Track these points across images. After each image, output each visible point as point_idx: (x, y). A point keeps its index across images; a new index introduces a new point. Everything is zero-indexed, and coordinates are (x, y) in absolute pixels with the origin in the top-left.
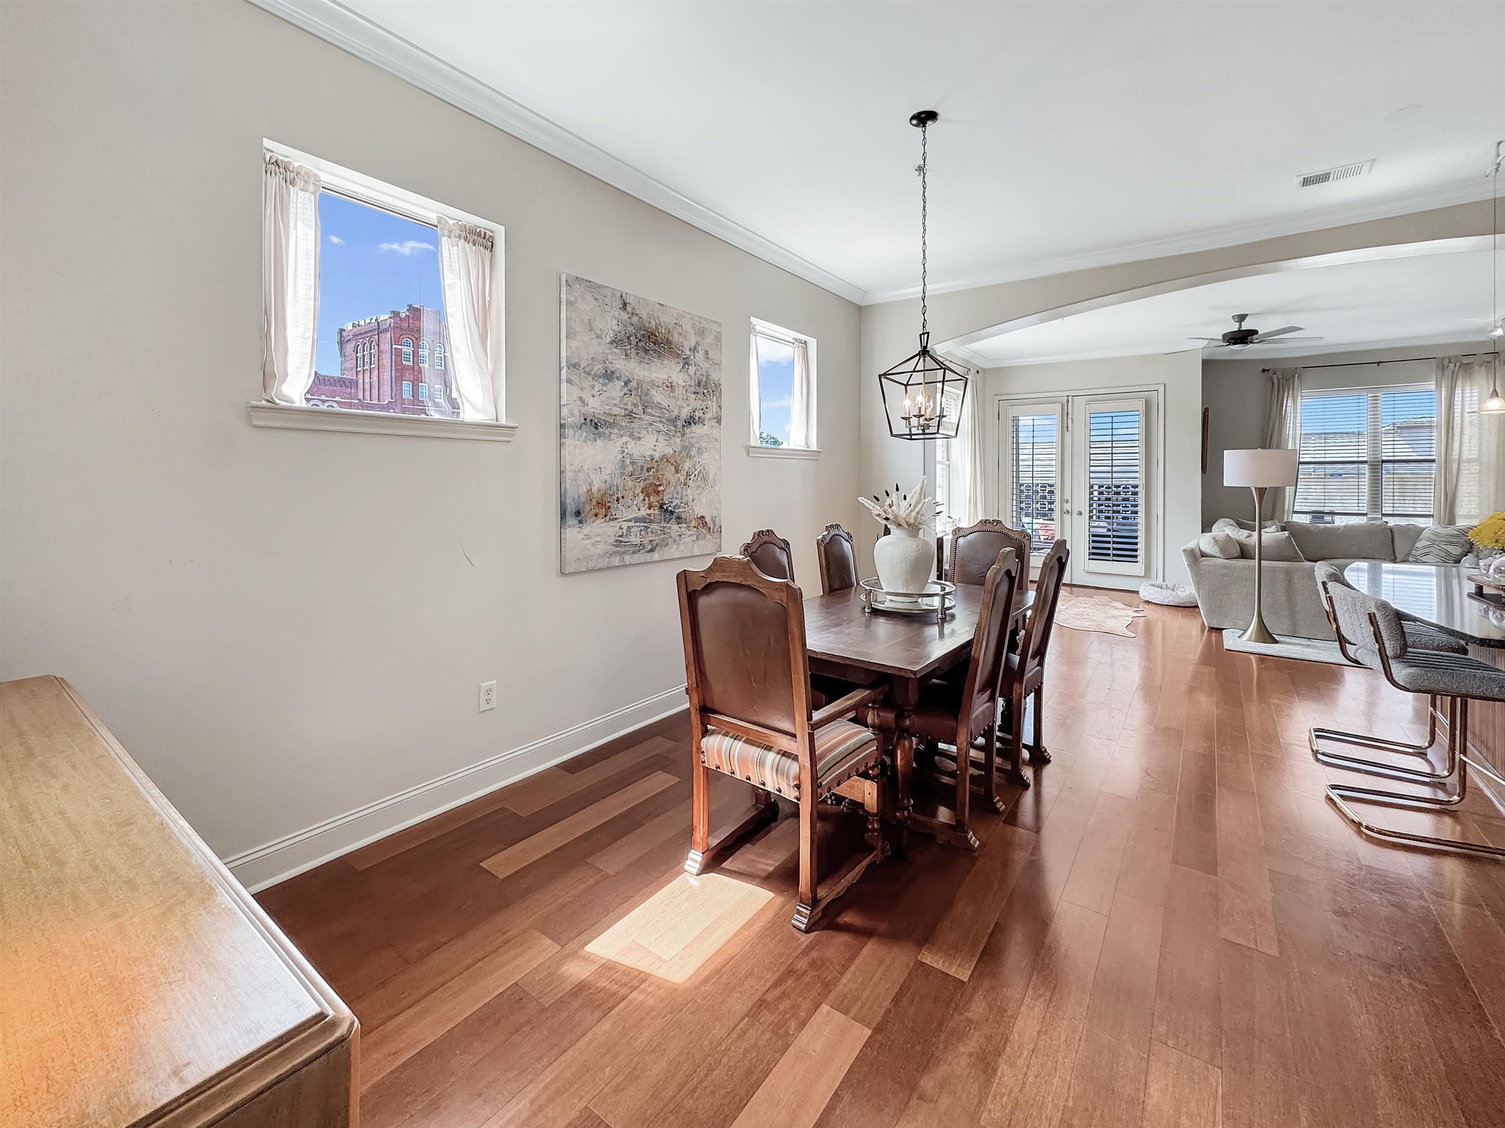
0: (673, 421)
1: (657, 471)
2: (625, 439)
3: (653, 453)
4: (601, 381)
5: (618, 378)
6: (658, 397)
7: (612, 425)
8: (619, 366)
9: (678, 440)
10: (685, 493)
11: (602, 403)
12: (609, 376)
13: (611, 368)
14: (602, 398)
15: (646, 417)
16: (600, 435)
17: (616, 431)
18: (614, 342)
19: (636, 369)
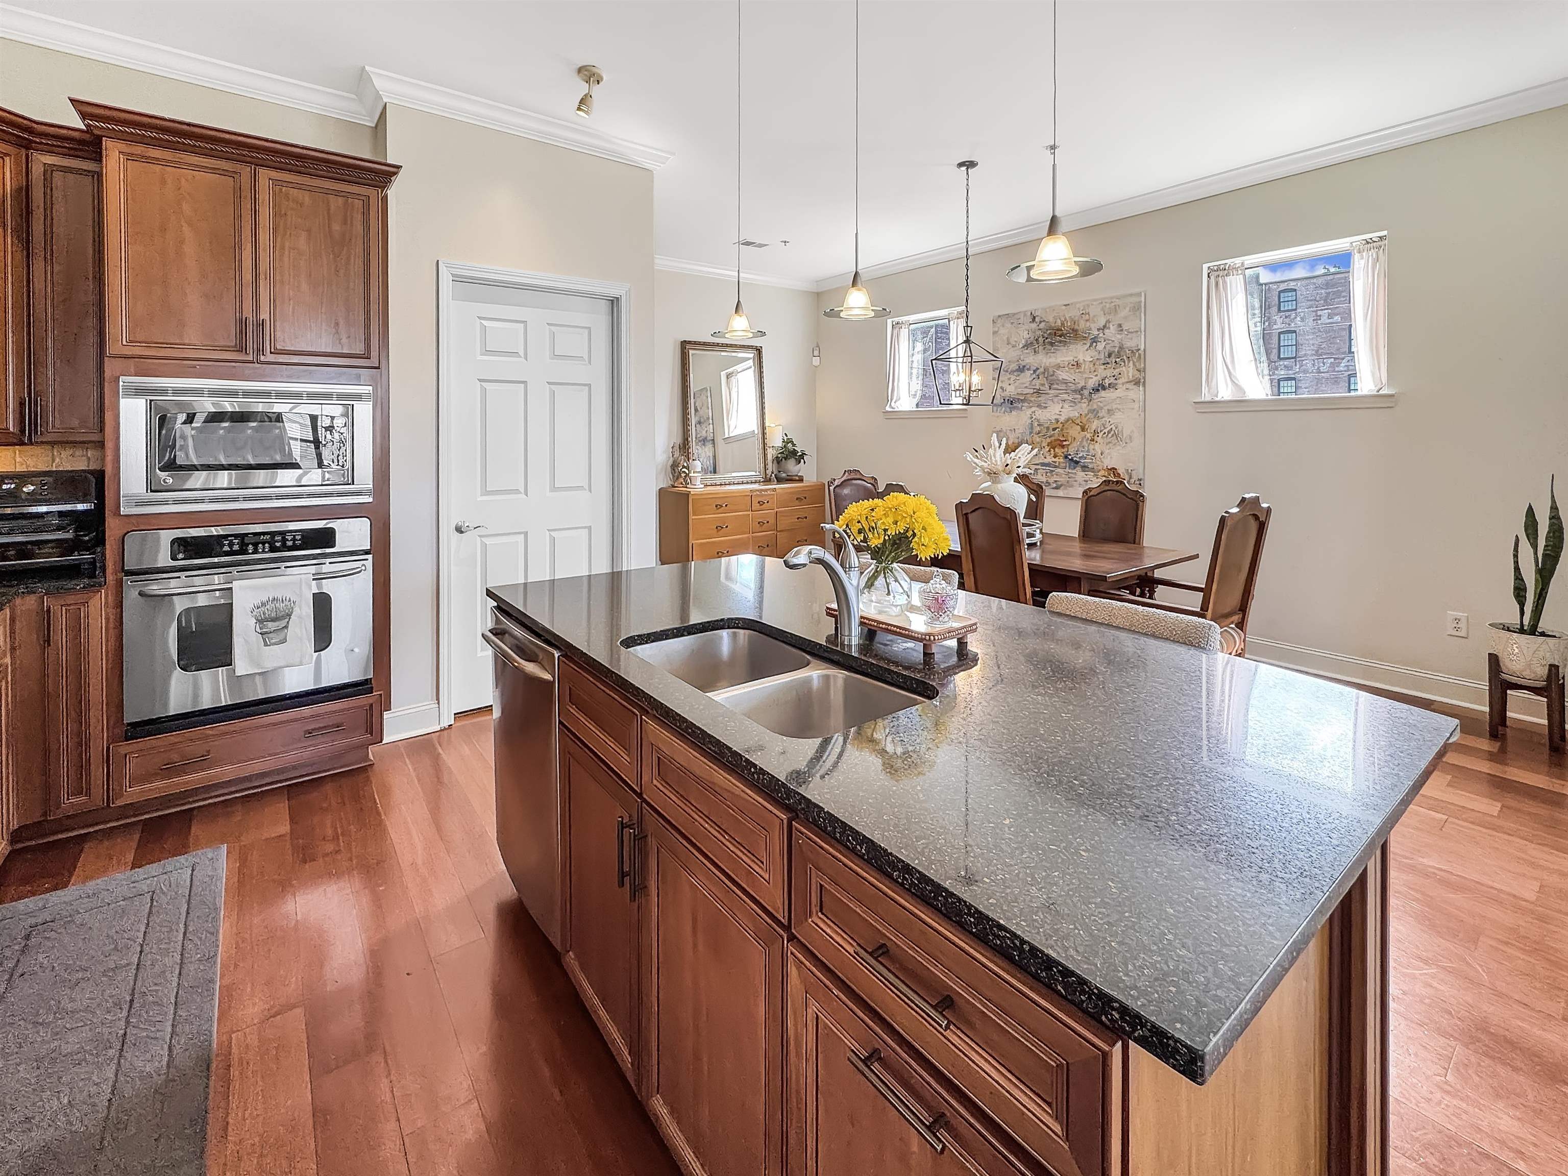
0: (1080, 391)
1: (1062, 430)
2: (1033, 409)
3: (1058, 417)
4: (1015, 374)
5: (1028, 369)
6: (1062, 375)
7: (1023, 401)
8: (1028, 361)
9: (1085, 405)
10: (1091, 447)
11: (1016, 388)
12: (1021, 369)
13: (1023, 363)
14: (1016, 384)
15: (1052, 392)
16: (1015, 408)
17: (1026, 404)
18: (1026, 346)
19: (1043, 359)
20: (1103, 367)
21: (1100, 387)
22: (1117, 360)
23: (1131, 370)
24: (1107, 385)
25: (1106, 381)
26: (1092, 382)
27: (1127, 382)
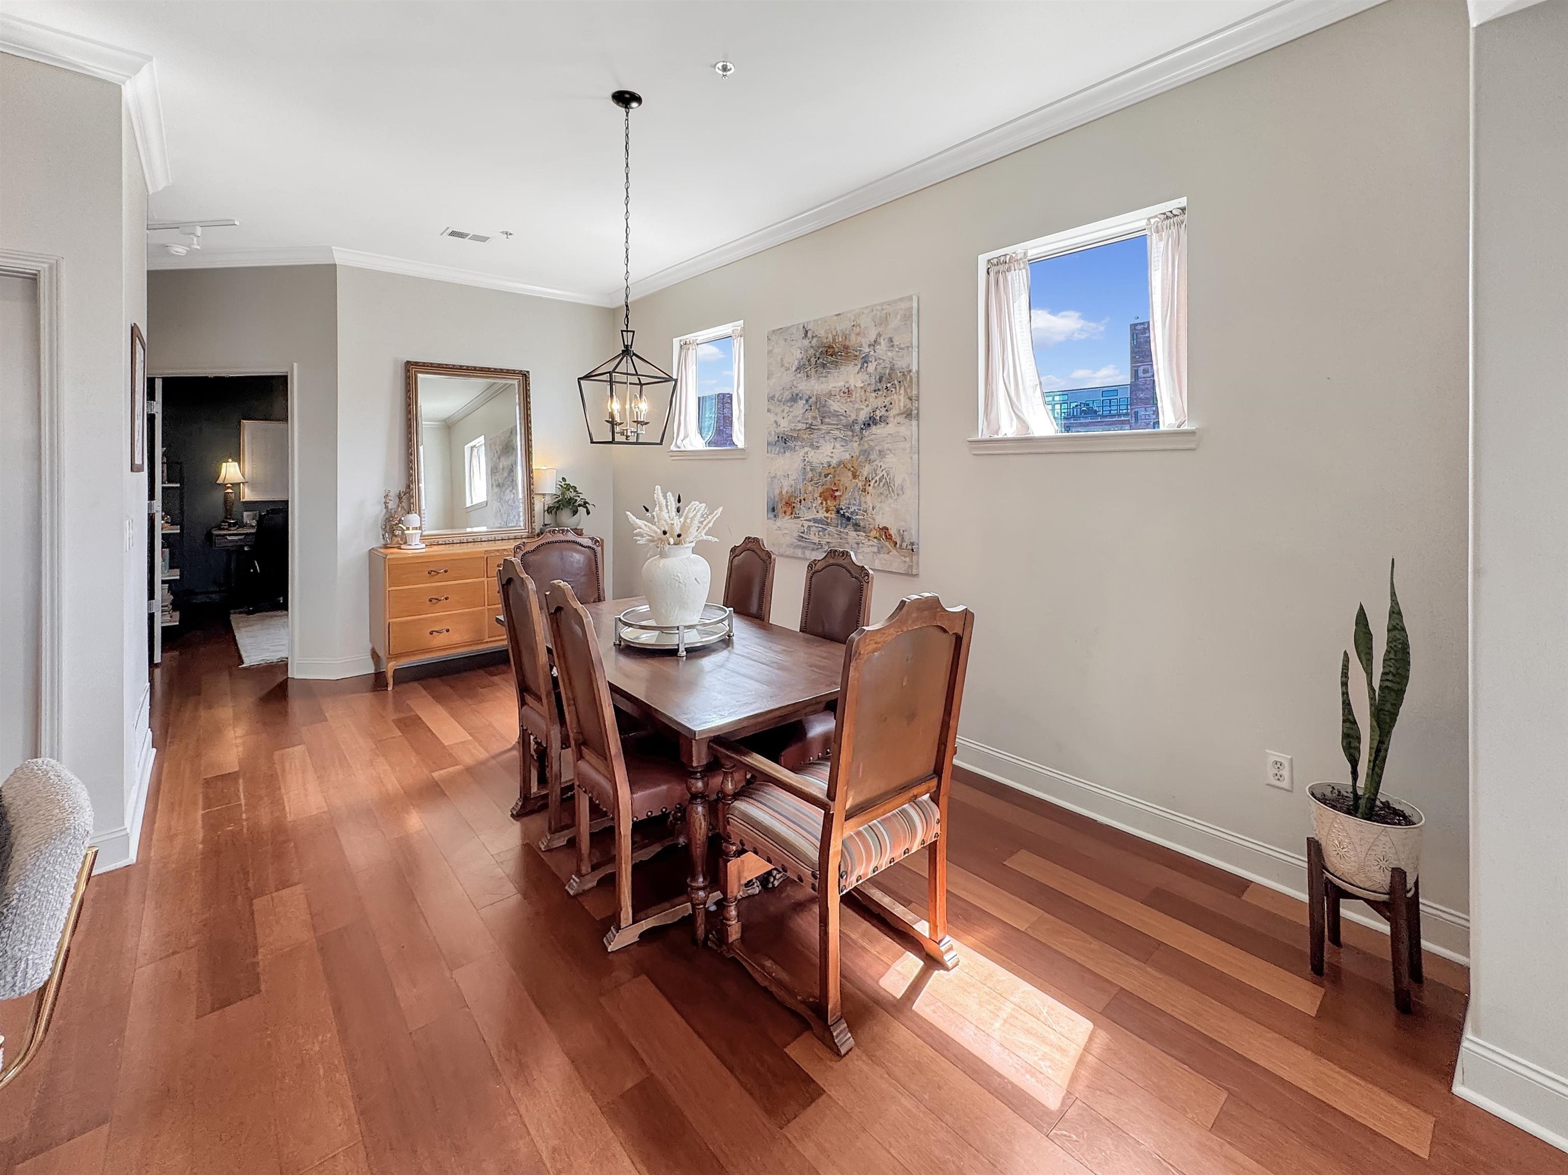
0: (850, 426)
1: (834, 477)
2: (806, 449)
3: (829, 459)
4: (789, 404)
5: (801, 398)
6: (835, 406)
7: (796, 439)
8: (800, 388)
9: (856, 445)
10: (863, 499)
11: (790, 422)
12: (794, 398)
13: (795, 391)
14: (790, 417)
15: (824, 427)
16: (788, 447)
17: (800, 443)
18: (798, 369)
19: (815, 386)
20: (874, 395)
21: (872, 421)
22: (889, 385)
23: (902, 397)
24: (878, 418)
25: (878, 412)
26: (863, 416)
27: (898, 415)
